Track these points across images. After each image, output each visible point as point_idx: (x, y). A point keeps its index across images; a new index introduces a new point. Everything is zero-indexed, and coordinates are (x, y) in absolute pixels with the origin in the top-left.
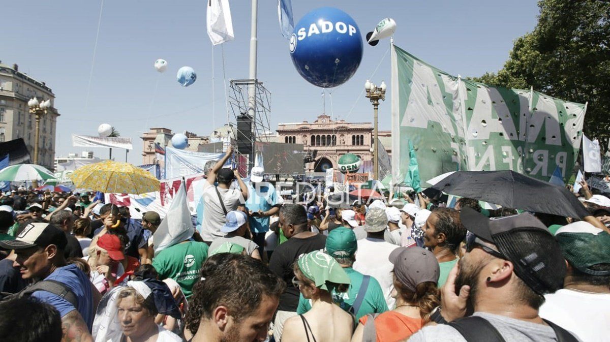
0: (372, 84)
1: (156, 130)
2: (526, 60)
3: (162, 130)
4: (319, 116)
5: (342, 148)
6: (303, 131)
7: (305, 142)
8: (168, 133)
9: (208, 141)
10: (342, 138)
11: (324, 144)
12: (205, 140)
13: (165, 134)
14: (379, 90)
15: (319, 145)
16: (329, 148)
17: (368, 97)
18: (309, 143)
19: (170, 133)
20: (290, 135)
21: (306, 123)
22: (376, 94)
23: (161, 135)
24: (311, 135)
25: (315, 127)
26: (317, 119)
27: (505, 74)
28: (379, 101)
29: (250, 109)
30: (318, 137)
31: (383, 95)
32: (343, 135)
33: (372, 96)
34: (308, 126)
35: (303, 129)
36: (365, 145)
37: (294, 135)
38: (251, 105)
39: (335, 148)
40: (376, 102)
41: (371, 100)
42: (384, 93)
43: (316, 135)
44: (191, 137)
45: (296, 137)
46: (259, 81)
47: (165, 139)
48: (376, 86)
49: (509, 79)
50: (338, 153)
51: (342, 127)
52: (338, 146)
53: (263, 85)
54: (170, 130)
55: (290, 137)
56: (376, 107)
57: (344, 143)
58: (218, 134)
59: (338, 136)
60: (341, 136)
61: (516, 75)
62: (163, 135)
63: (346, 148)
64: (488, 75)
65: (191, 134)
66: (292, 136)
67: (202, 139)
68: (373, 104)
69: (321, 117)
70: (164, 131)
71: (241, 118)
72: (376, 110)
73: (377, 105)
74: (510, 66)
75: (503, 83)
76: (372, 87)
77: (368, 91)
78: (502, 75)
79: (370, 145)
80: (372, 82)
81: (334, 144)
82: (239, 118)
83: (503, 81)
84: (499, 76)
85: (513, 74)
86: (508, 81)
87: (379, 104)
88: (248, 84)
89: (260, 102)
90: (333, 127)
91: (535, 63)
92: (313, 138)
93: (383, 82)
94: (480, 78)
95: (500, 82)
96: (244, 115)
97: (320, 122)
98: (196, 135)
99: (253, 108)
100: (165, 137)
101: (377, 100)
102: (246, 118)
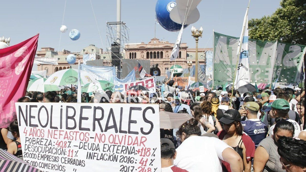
0: (195, 28)
1: (45, 49)
2: (287, 12)
3: (49, 49)
4: (152, 39)
5: (167, 60)
6: (141, 49)
7: (143, 56)
8: (53, 51)
9: (79, 56)
10: (167, 53)
11: (155, 57)
12: (78, 55)
13: (52, 52)
14: (199, 32)
15: (152, 58)
16: (158, 60)
17: (192, 36)
18: (145, 57)
19: (54, 50)
20: (133, 52)
21: (143, 44)
22: (197, 34)
23: (49, 52)
24: (147, 52)
25: (149, 46)
26: (150, 41)
27: (275, 17)
28: (199, 38)
29: (118, 39)
30: (151, 53)
31: (201, 34)
32: (168, 52)
33: (195, 35)
34: (145, 46)
35: (141, 47)
36: (182, 58)
37: (135, 52)
38: (118, 37)
39: (162, 60)
40: (197, 39)
41: (194, 37)
42: (202, 33)
43: (150, 52)
44: (67, 54)
45: (137, 53)
46: (123, 23)
47: (52, 55)
48: (197, 30)
49: (278, 21)
50: (164, 63)
51: (167, 46)
52: (164, 59)
53: (126, 25)
54: (54, 49)
55: (133, 53)
56: (197, 42)
57: (168, 57)
58: (86, 51)
59: (164, 52)
60: (166, 52)
61: (283, 17)
62: (51, 52)
63: (169, 60)
64: (265, 18)
65: (67, 51)
66: (134, 52)
67: (75, 55)
68: (196, 40)
69: (153, 40)
70: (50, 50)
71: (113, 45)
72: (197, 43)
73: (197, 40)
74: (279, 12)
75: (274, 23)
76: (195, 30)
77: (193, 32)
78: (273, 18)
79: (186, 58)
80: (195, 27)
81: (162, 57)
82: (112, 45)
83: (274, 21)
84: (272, 18)
85: (280, 17)
86: (277, 21)
87: (199, 40)
88: (117, 24)
89: (124, 35)
90: (160, 46)
91: (293, 13)
92: (148, 53)
93: (201, 27)
94: (260, 20)
95: (272, 22)
96: (115, 43)
97: (152, 43)
98: (70, 52)
99: (120, 38)
100: (51, 54)
101: (198, 38)
102: (117, 45)
